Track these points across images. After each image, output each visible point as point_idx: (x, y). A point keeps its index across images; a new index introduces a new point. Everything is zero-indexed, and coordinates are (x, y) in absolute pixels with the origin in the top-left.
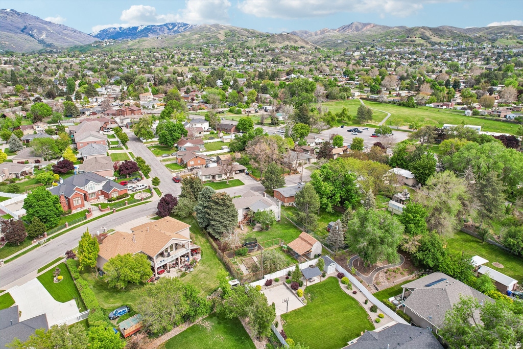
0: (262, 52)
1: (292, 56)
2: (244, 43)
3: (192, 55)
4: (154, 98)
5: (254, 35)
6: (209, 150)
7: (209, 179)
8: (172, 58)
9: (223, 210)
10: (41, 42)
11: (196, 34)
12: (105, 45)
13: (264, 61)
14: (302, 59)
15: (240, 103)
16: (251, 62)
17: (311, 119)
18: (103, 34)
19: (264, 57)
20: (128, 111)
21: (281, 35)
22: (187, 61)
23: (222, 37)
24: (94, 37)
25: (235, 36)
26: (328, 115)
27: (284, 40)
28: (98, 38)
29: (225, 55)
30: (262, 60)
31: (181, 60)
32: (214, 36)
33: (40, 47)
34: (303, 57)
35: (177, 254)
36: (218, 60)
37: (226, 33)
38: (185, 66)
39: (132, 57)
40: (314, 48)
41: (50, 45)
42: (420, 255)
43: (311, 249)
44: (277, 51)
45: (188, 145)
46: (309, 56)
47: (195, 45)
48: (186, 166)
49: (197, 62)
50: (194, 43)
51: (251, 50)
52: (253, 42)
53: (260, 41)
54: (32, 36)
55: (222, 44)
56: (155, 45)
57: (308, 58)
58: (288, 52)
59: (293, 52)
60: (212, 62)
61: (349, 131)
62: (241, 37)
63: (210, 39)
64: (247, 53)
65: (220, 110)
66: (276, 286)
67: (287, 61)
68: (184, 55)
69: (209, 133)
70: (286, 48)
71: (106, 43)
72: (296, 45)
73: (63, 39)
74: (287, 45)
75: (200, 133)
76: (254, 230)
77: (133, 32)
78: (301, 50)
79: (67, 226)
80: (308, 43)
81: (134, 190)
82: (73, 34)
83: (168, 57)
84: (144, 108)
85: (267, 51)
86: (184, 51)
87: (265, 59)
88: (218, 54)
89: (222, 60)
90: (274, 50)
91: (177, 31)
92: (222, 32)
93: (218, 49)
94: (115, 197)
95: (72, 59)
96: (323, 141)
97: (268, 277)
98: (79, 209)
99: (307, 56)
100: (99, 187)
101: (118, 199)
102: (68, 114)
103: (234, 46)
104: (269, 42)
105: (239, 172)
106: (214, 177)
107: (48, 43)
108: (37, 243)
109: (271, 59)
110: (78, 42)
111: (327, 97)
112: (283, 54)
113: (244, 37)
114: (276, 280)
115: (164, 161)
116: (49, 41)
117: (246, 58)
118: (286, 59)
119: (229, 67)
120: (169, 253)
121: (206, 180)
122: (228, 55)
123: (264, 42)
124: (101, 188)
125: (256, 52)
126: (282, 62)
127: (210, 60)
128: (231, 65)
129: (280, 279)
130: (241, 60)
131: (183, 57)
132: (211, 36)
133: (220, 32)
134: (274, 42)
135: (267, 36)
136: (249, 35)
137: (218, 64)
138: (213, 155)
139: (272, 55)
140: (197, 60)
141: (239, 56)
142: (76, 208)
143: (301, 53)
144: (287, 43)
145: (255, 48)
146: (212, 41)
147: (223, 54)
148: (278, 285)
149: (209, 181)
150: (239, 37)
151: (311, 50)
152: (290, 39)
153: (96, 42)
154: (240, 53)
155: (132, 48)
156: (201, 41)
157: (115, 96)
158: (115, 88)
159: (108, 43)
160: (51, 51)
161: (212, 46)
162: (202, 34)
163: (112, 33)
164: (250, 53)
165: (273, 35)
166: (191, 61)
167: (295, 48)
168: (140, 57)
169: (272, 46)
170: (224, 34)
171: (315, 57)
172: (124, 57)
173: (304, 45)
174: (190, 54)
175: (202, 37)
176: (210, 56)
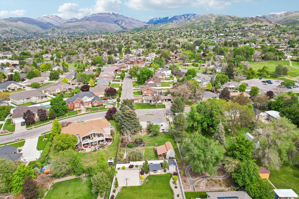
0: (235, 29)
1: (256, 31)
2: (226, 24)
3: (193, 32)
4: (156, 56)
5: (234, 19)
6: (162, 86)
7: (148, 102)
8: (181, 34)
9: (129, 120)
10: (122, 27)
11: (199, 20)
12: (149, 27)
13: (236, 35)
14: (263, 33)
15: (200, 60)
16: (226, 36)
17: (234, 73)
18: (151, 22)
19: (236, 33)
20: (136, 62)
21: (252, 18)
22: (189, 35)
23: (213, 21)
24: (146, 23)
25: (221, 20)
26: (250, 70)
27: (253, 22)
28: (148, 24)
29: (211, 32)
30: (234, 34)
31: (185, 35)
32: (208, 21)
33: (121, 29)
34: (264, 32)
35: (97, 139)
36: (207, 34)
37: (216, 19)
38: (186, 38)
39: (160, 33)
40: (275, 26)
41: (125, 28)
42: (234, 175)
43: (166, 153)
44: (246, 28)
45: (151, 82)
46: (269, 31)
47: (196, 26)
48: (142, 94)
49: (193, 36)
50: (196, 25)
51: (228, 28)
52: (233, 24)
53: (236, 23)
54: (119, 24)
55: (213, 25)
56: (175, 27)
57: (268, 33)
58: (253, 29)
59: (257, 29)
60: (203, 36)
61: (262, 82)
62: (225, 20)
63: (206, 22)
64: (226, 30)
65: (187, 64)
66: (134, 169)
67: (251, 35)
68: (188, 32)
69: (169, 76)
70: (253, 27)
71: (150, 26)
72: (261, 24)
73: (132, 25)
74: (255, 25)
75: (163, 76)
76: (148, 135)
77: (166, 20)
78: (264, 28)
79: (67, 116)
80: (272, 23)
81: (107, 103)
82: (136, 22)
83: (178, 33)
84: (147, 61)
85: (239, 29)
86: (189, 29)
87: (237, 34)
88: (208, 31)
89: (209, 35)
90: (244, 28)
91: (189, 19)
92: (214, 18)
93: (209, 28)
94: (96, 105)
95: (131, 35)
96: (236, 87)
97: (132, 163)
98: (78, 109)
99: (267, 31)
100: (90, 99)
101: (97, 107)
102: (109, 62)
103: (220, 26)
104: (243, 23)
105: (168, 100)
106: (151, 101)
107: (124, 27)
108: (51, 122)
109: (240, 33)
110: (137, 26)
111: (263, 58)
112: (249, 31)
113: (227, 21)
114: (137, 166)
115: (134, 90)
116: (125, 26)
117: (225, 33)
118: (251, 34)
119: (211, 39)
120: (93, 138)
121: (146, 103)
122: (213, 32)
123: (239, 23)
124: (91, 100)
125: (231, 29)
126: (248, 36)
127: (202, 35)
128: (213, 38)
129: (139, 166)
130: (221, 34)
131: (187, 33)
132: (207, 21)
133: (213, 18)
134: (246, 23)
135: (242, 19)
136: (231, 19)
137: (206, 37)
138: (162, 89)
139: (242, 31)
140: (194, 35)
141: (220, 32)
142: (76, 108)
143: (263, 30)
144: (255, 23)
145: (232, 27)
146: (207, 24)
147: (211, 31)
148: (136, 169)
149: (147, 103)
150: (224, 21)
151: (272, 27)
152: (258, 21)
153: (145, 26)
154: (221, 30)
155: (162, 28)
156: (201, 24)
157: (138, 54)
158: (140, 50)
159: (151, 26)
160: (124, 31)
161: (206, 26)
162: (202, 20)
163: (155, 21)
164: (227, 31)
165: (246, 19)
166: (191, 35)
167: (260, 27)
168: (164, 33)
169: (244, 25)
170: (215, 19)
171: (274, 32)
172: (156, 33)
173: (268, 24)
174: (191, 31)
175: (201, 21)
176: (203, 32)
